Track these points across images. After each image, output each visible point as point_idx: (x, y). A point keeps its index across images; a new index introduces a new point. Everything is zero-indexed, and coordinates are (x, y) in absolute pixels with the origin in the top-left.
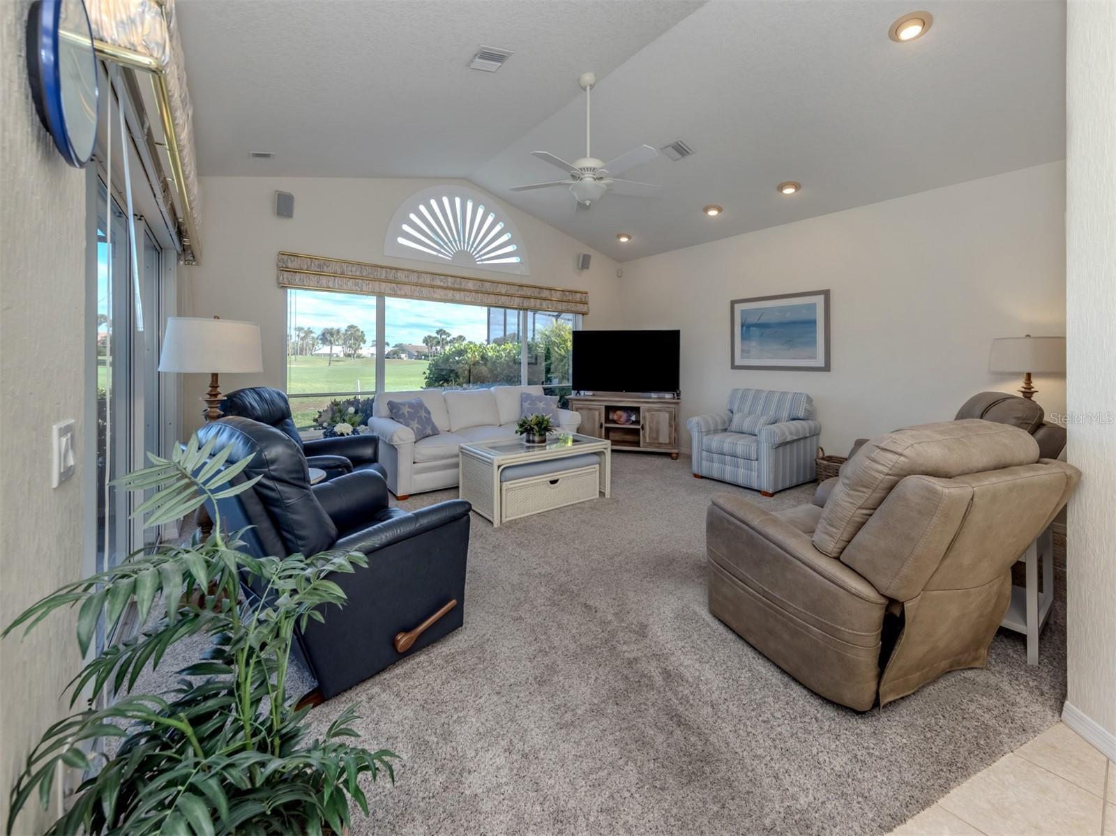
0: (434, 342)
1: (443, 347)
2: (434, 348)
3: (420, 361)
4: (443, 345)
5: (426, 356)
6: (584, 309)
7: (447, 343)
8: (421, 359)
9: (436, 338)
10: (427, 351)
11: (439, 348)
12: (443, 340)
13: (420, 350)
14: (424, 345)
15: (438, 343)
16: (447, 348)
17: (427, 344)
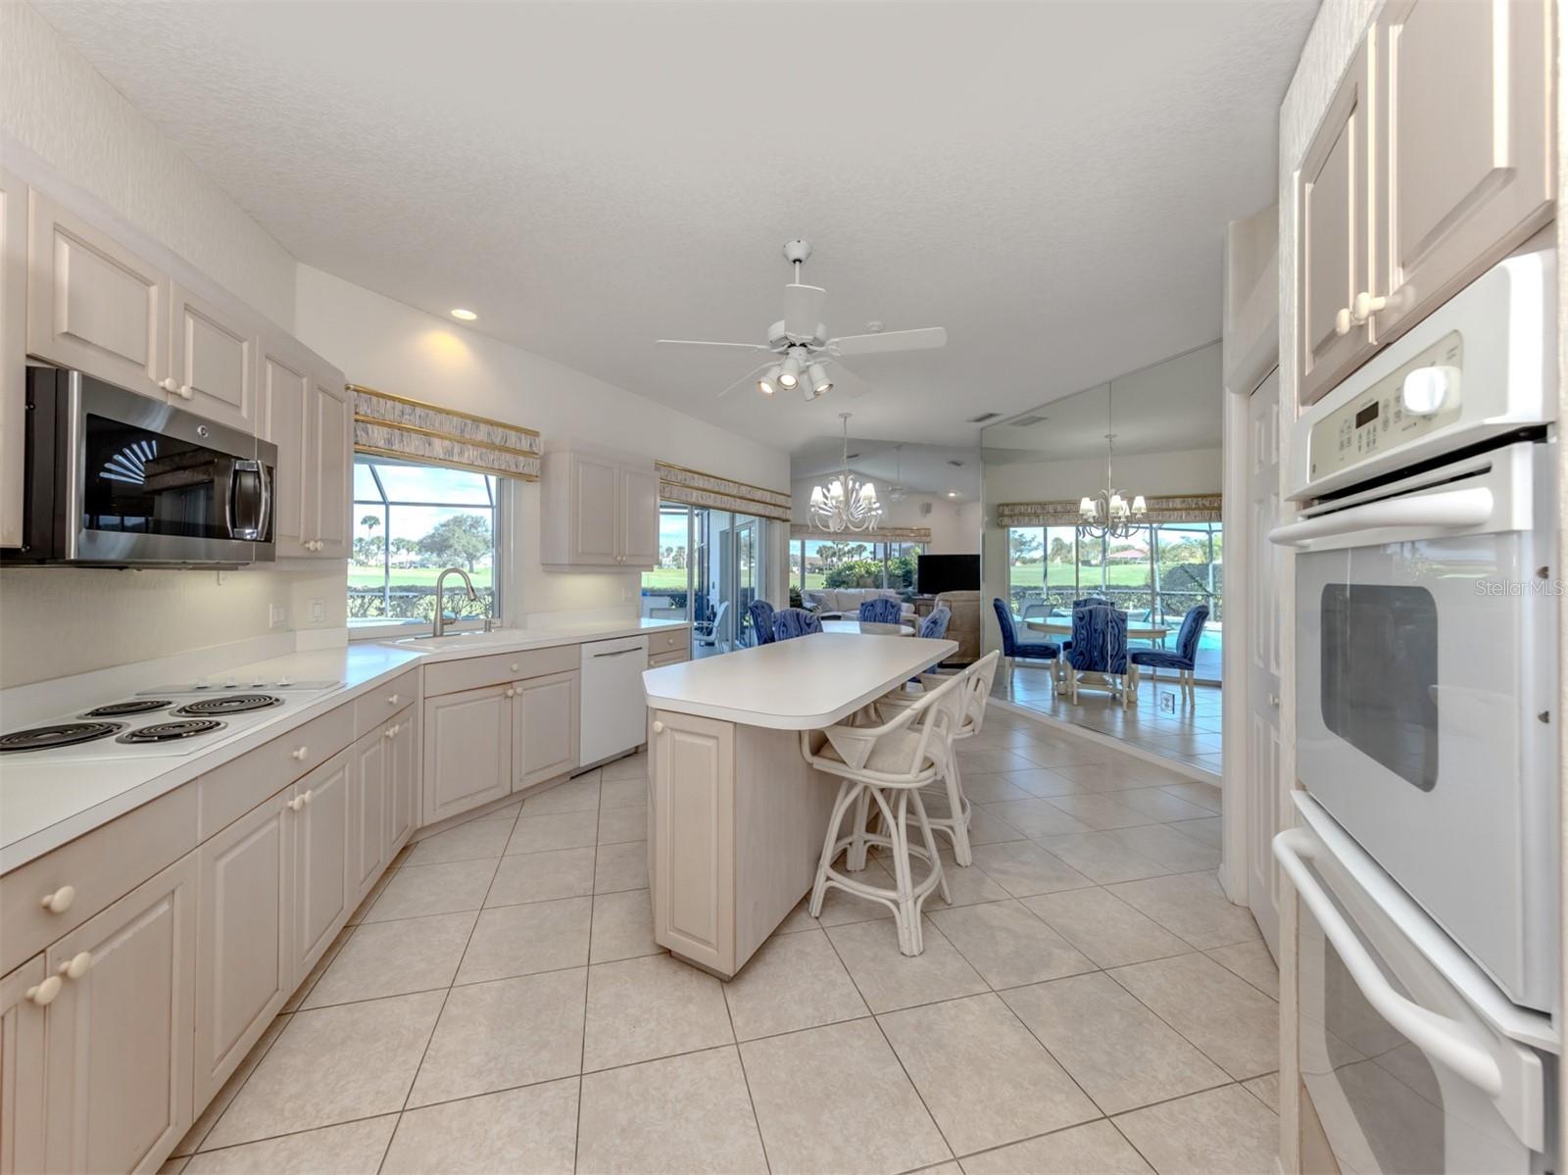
0: (830, 552)
1: (840, 559)
2: (829, 560)
3: (815, 575)
4: (840, 556)
5: (821, 569)
6: (928, 539)
7: (844, 554)
8: (814, 572)
9: (831, 547)
10: (820, 563)
11: (835, 559)
12: (840, 550)
13: (814, 563)
14: (818, 556)
15: (834, 554)
16: (845, 559)
17: (821, 556)
